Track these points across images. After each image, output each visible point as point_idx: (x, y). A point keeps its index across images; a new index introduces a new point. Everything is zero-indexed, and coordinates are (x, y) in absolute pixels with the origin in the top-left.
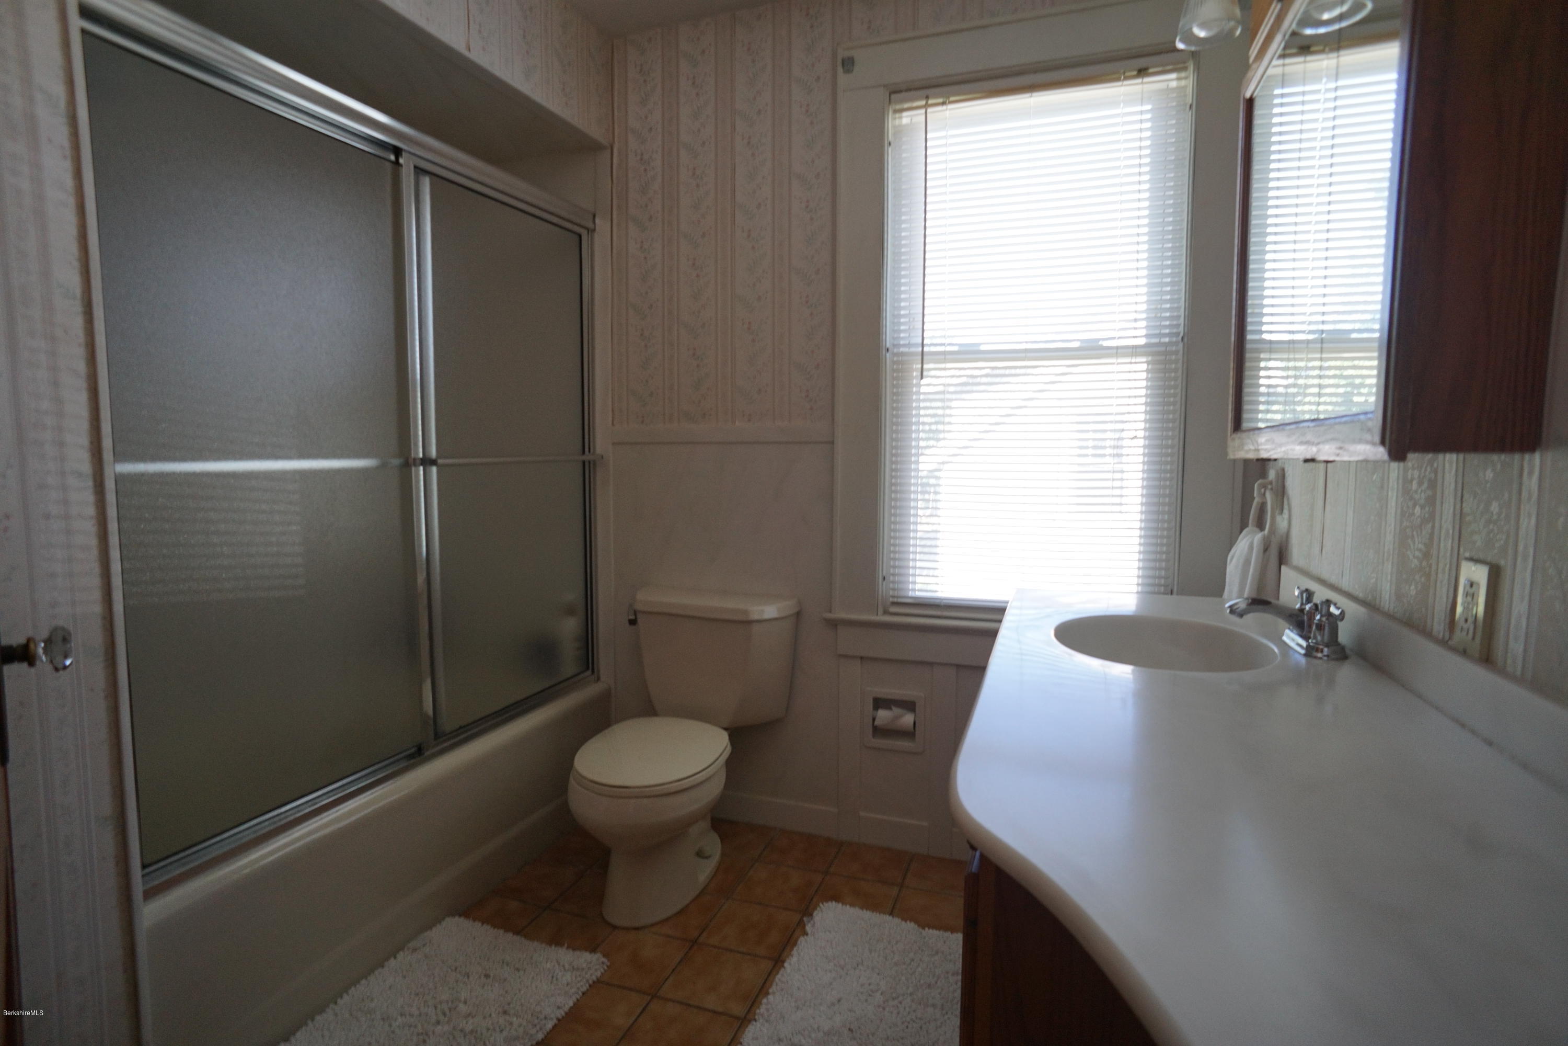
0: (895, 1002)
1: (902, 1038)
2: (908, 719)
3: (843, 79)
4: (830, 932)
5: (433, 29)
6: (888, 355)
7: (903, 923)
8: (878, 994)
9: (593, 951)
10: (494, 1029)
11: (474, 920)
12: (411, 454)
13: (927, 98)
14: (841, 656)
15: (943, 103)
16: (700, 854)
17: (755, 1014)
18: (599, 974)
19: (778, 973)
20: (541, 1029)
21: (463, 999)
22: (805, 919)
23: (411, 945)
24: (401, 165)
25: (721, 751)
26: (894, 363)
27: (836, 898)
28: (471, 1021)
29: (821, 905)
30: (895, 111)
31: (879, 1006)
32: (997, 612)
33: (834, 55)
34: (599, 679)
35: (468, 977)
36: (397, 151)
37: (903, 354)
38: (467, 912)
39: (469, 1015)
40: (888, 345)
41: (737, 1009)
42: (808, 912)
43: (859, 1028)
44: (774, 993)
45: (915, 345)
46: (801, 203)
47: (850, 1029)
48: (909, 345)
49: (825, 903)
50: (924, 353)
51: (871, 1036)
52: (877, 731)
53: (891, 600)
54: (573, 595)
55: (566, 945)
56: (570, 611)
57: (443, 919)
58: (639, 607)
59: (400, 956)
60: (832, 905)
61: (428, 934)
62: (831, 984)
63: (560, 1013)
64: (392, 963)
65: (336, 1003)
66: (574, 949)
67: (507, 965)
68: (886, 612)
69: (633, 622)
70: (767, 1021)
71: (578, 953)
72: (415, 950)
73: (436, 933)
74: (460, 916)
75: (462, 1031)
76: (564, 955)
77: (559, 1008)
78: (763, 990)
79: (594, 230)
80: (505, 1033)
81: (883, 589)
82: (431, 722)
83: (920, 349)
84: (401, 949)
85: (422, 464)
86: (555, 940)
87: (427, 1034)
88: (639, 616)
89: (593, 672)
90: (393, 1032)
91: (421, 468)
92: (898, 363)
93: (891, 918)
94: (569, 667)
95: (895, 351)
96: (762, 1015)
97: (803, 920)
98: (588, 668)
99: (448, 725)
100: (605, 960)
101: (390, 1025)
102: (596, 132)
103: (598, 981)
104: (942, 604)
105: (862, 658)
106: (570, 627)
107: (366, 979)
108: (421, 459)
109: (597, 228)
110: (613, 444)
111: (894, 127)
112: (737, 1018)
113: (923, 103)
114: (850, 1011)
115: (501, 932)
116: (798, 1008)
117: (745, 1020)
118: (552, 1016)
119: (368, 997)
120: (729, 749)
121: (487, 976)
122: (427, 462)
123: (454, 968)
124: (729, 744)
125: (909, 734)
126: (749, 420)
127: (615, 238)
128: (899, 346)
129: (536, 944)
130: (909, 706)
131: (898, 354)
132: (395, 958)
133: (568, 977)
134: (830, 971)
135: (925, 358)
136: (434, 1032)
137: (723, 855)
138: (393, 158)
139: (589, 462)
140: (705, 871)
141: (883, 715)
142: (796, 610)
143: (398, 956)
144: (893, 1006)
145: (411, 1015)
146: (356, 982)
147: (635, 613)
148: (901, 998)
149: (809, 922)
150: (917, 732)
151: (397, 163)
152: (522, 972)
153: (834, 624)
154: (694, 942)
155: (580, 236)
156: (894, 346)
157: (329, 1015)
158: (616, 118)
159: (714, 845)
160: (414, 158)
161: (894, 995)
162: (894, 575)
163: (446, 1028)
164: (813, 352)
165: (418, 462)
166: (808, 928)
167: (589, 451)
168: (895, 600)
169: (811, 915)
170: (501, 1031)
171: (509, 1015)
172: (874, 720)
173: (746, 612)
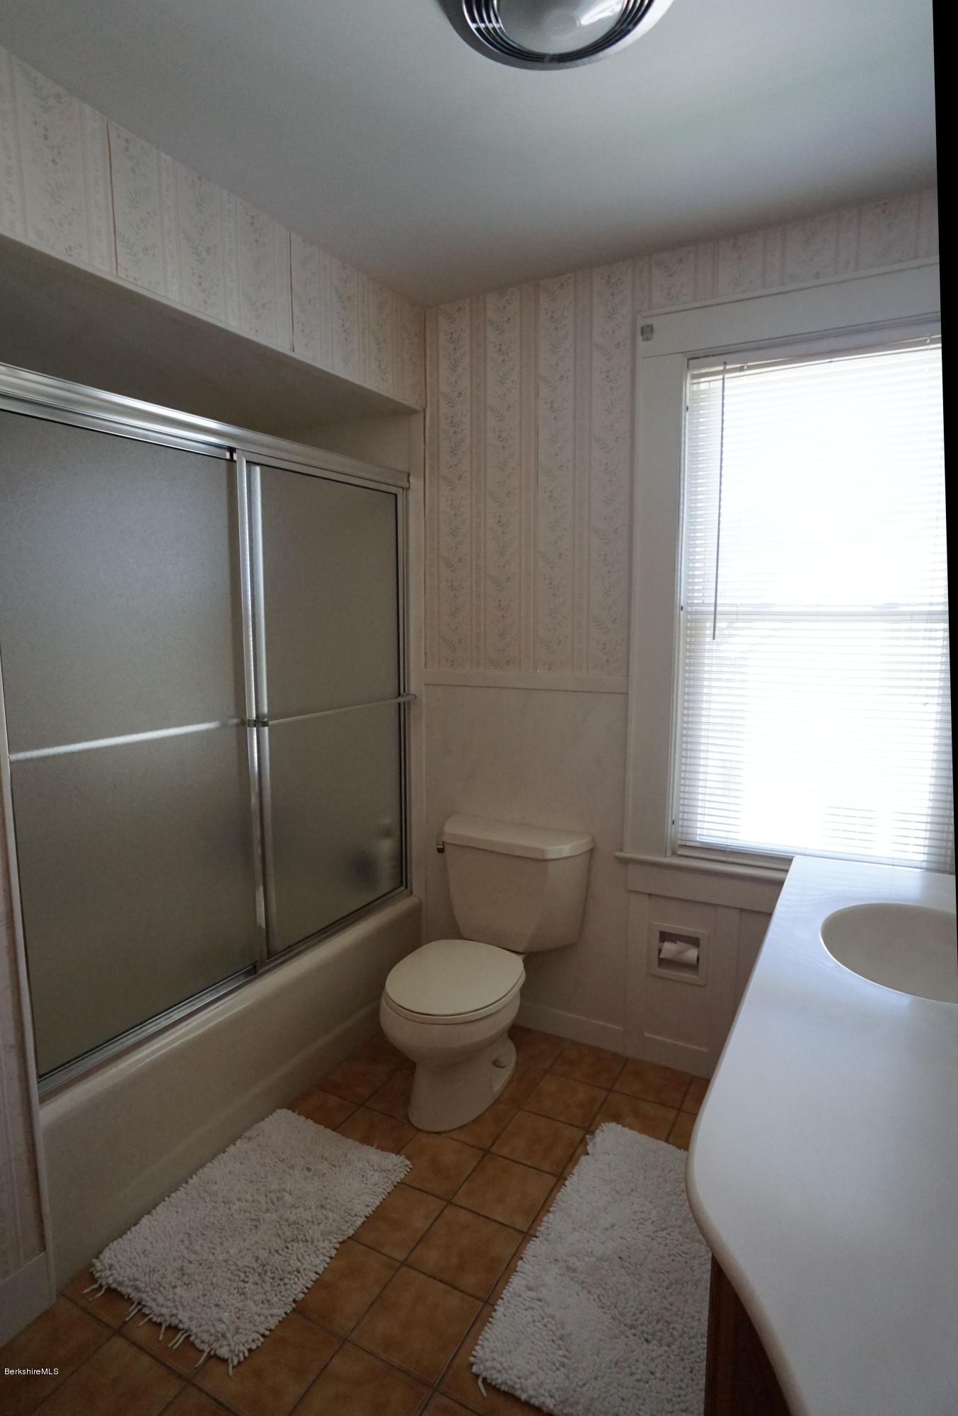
0: (664, 1233)
1: (668, 1272)
2: (692, 954)
3: (641, 345)
4: (609, 1154)
5: (261, 339)
6: (682, 613)
7: (678, 1150)
8: (648, 1223)
9: (398, 1153)
10: (313, 1222)
11: (299, 1114)
12: (246, 716)
13: (725, 364)
14: (630, 891)
15: (741, 369)
16: (496, 1063)
17: (536, 1230)
18: (402, 1176)
19: (559, 1191)
20: (352, 1225)
21: (288, 1190)
22: (587, 1136)
23: (247, 1134)
24: (235, 461)
25: (514, 982)
26: (688, 621)
27: (617, 1118)
28: (294, 1212)
29: (603, 1124)
30: (694, 377)
31: (649, 1236)
32: (783, 862)
33: (634, 324)
34: (411, 893)
35: (293, 1169)
36: (232, 450)
37: (697, 613)
38: (291, 1107)
39: (293, 1206)
40: (682, 604)
41: (521, 1223)
42: (590, 1130)
43: (629, 1257)
44: (554, 1212)
45: (708, 605)
46: (600, 465)
47: (620, 1258)
48: (703, 604)
49: (606, 1123)
50: (717, 613)
51: (638, 1267)
52: (663, 962)
53: (680, 842)
54: (389, 819)
55: (376, 1145)
56: (387, 833)
57: (274, 1111)
58: (446, 839)
59: (239, 1142)
60: (613, 1125)
61: (262, 1124)
62: (606, 1208)
63: (369, 1211)
64: (232, 1149)
65: (187, 1183)
66: (383, 1149)
67: (326, 1160)
68: (674, 854)
69: (441, 851)
70: (546, 1240)
71: (386, 1154)
72: (250, 1139)
73: (267, 1125)
74: (288, 1109)
75: (287, 1220)
76: (373, 1155)
77: (368, 1206)
78: (544, 1206)
79: (409, 488)
80: (321, 1227)
81: (670, 830)
82: (264, 934)
83: (713, 609)
84: (240, 1137)
85: (255, 726)
86: (366, 1140)
87: (258, 1220)
88: (446, 846)
89: (406, 887)
90: (232, 1215)
91: (255, 729)
92: (691, 621)
93: (666, 1144)
94: (385, 884)
95: (689, 609)
96: (542, 1232)
97: (586, 1139)
98: (402, 885)
99: (278, 944)
100: (408, 1162)
101: (230, 1209)
102: (409, 400)
103: (401, 1183)
104: (728, 850)
105: (650, 895)
106: (386, 847)
107: (211, 1162)
108: (255, 721)
109: (411, 487)
110: (425, 684)
111: (692, 392)
112: (521, 1232)
113: (721, 368)
114: (622, 1238)
115: (322, 1127)
116: (574, 1229)
117: (527, 1235)
118: (362, 1214)
119: (212, 1180)
120: (524, 976)
121: (309, 1169)
122: (260, 722)
123: (281, 1159)
124: (524, 972)
125: (693, 967)
126: (549, 669)
127: (427, 495)
128: (692, 605)
129: (350, 1141)
130: (694, 942)
131: (692, 613)
132: (234, 1144)
133: (376, 1177)
134: (607, 1195)
135: (718, 617)
136: (264, 1219)
137: (517, 1063)
138: (228, 456)
139: (404, 703)
140: (500, 1080)
141: (669, 948)
142: (590, 848)
143: (236, 1143)
144: (662, 1237)
145: (247, 1201)
146: (202, 1166)
147: (443, 843)
148: (670, 1229)
149: (591, 1139)
150: (700, 965)
151: (232, 460)
152: (338, 1168)
153: (625, 862)
154: (487, 1152)
155: (396, 495)
156: (689, 605)
157: (181, 1194)
158: (428, 385)
159: (509, 1055)
160: (246, 453)
161: (663, 1226)
162: (683, 819)
163: (274, 1217)
164: (610, 608)
165: (252, 723)
166: (590, 1148)
167: (404, 692)
168: (684, 843)
169: (593, 1133)
170: (319, 1224)
171: (326, 1209)
172: (660, 951)
173: (543, 851)
